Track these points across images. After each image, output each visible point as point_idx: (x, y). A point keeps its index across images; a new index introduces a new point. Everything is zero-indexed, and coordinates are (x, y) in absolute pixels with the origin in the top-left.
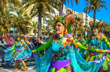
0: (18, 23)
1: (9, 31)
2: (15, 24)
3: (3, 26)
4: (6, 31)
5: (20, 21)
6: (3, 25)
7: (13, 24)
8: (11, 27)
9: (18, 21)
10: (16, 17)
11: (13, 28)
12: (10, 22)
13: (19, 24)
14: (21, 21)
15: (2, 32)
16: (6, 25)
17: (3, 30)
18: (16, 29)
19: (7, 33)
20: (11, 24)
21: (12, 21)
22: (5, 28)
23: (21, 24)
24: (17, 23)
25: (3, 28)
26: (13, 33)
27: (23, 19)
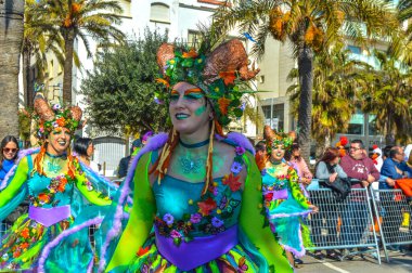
0: (379, 93)
1: (346, 126)
2: (369, 99)
3: (325, 109)
4: (336, 126)
5: (389, 87)
6: (325, 105)
7: (363, 99)
8: (353, 113)
9: (378, 87)
10: (373, 72)
11: (362, 116)
12: (350, 93)
13: (384, 97)
14: (392, 85)
15: (321, 131)
16: (337, 105)
17: (325, 121)
18: (372, 118)
19: (339, 132)
20: (355, 98)
21: (357, 90)
22: (333, 114)
23: (390, 99)
24: (376, 96)
25: (325, 114)
26: (360, 133)
27: (398, 77)
